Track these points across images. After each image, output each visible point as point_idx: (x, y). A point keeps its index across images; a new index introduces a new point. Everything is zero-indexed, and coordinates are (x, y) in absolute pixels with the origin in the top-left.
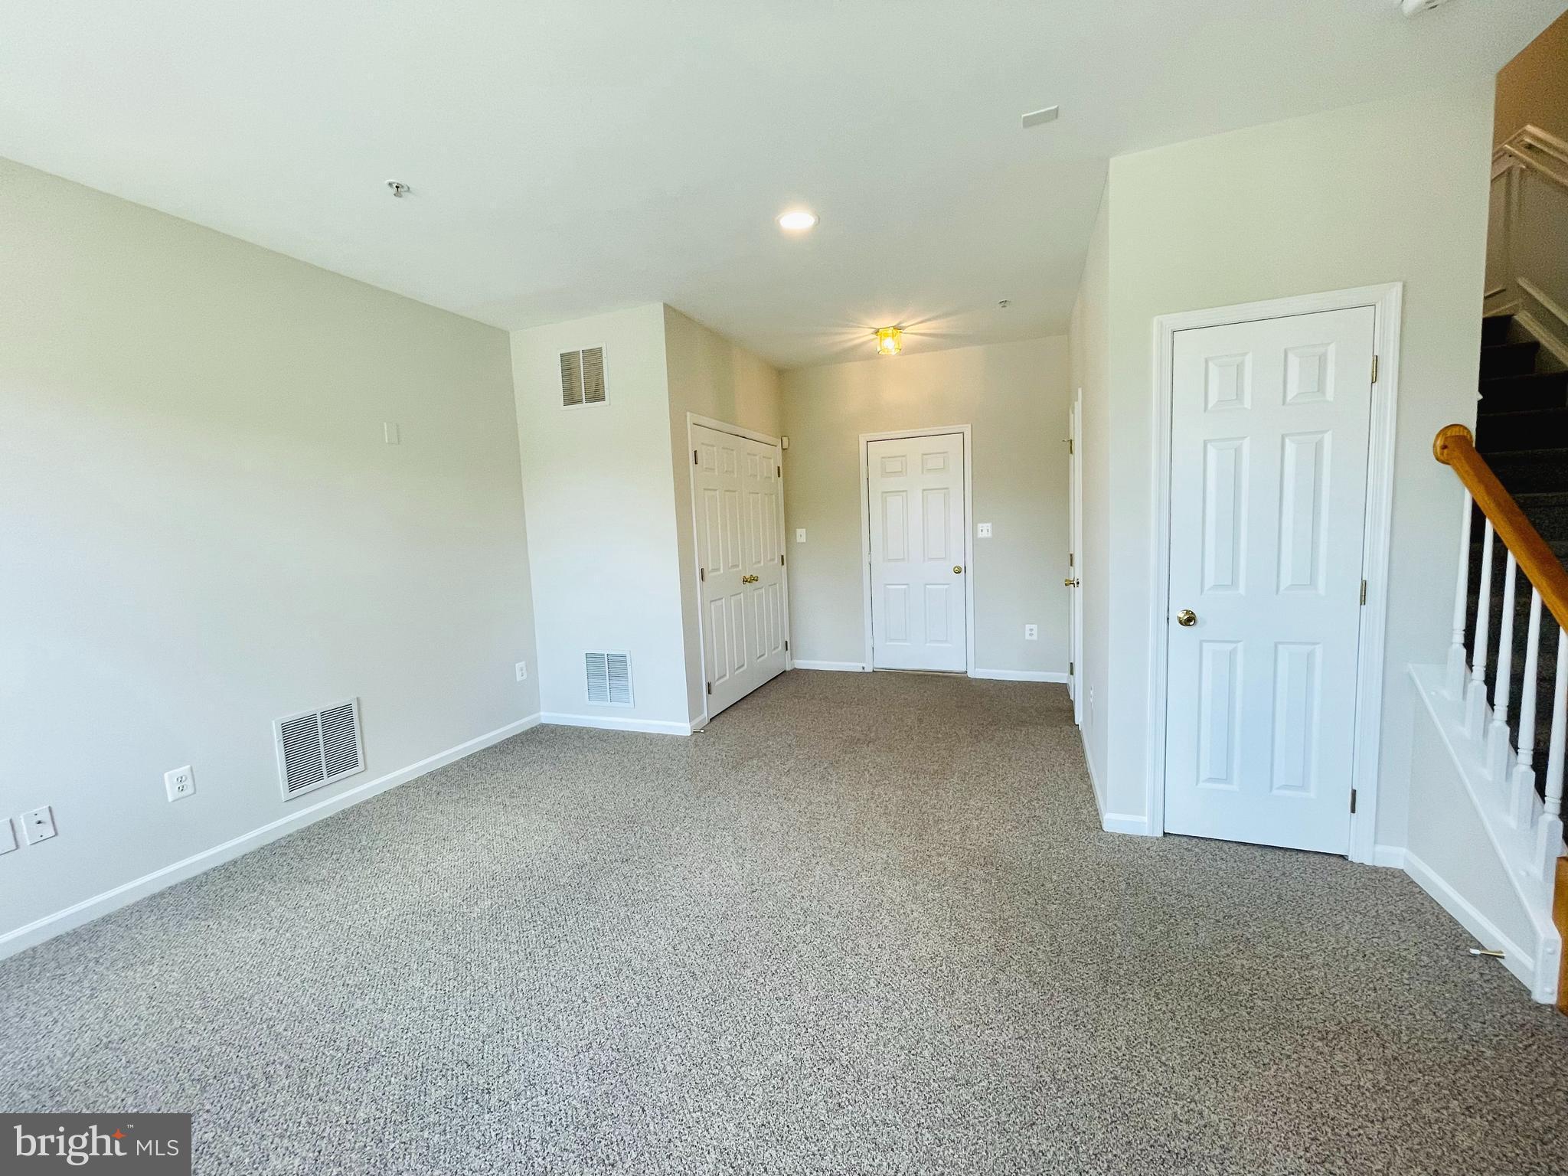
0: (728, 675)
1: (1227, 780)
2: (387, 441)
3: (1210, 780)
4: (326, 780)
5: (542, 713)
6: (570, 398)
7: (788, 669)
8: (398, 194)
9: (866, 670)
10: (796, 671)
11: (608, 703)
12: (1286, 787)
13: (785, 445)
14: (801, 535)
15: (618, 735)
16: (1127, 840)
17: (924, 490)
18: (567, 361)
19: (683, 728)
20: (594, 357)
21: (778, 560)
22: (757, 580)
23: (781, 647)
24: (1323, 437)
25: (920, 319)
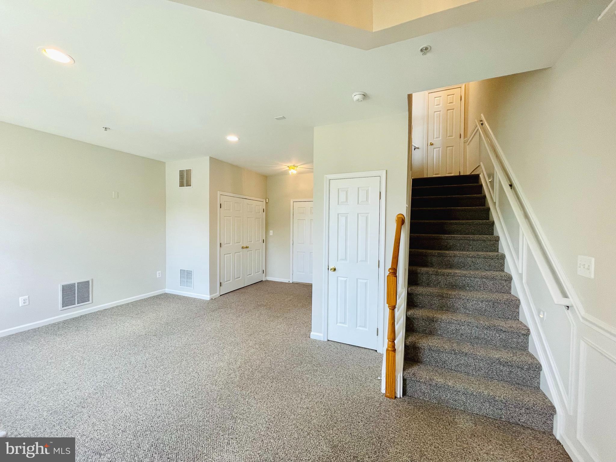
0: (231, 280)
1: (344, 323)
2: (113, 197)
3: (340, 323)
4: (77, 305)
5: (166, 289)
6: (182, 185)
7: (263, 280)
8: (106, 130)
9: (290, 282)
10: (267, 281)
11: (186, 287)
12: (360, 326)
13: (267, 201)
14: (271, 233)
15: (185, 298)
16: (315, 341)
17: (311, 220)
18: (181, 172)
19: (207, 297)
20: (189, 172)
21: (261, 241)
22: (248, 248)
23: (261, 272)
24: (368, 215)
25: (301, 164)
